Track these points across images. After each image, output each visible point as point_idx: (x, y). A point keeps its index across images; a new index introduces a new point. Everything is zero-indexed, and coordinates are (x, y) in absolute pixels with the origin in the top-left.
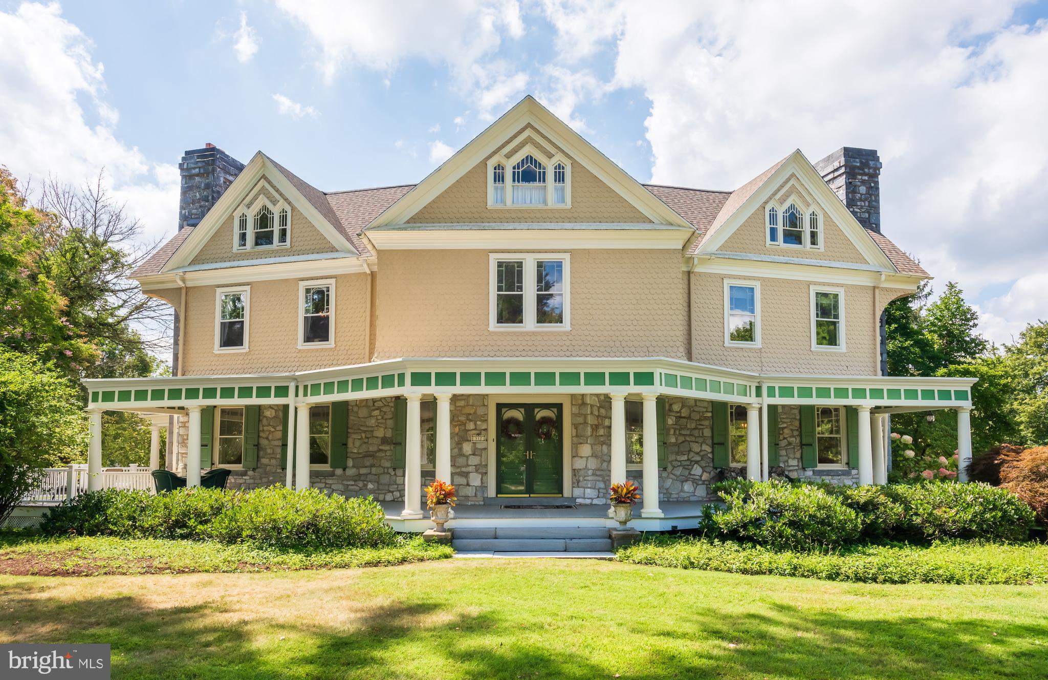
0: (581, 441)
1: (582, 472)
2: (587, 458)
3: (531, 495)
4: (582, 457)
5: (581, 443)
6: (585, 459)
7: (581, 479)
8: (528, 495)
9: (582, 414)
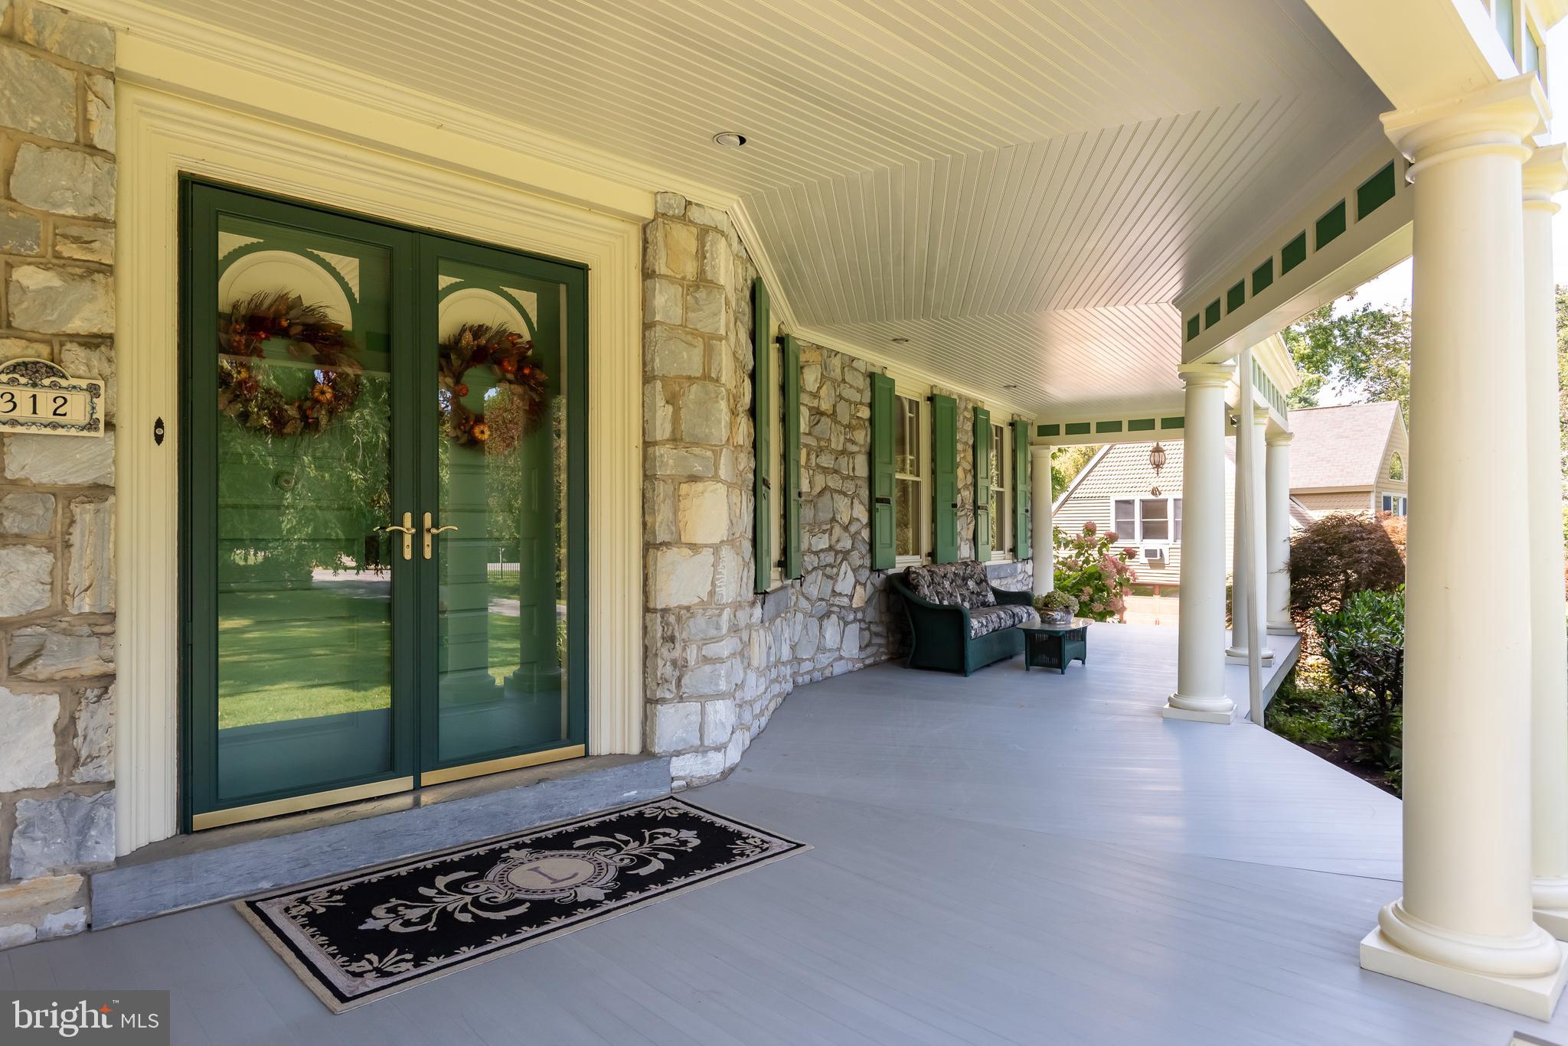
0: (698, 468)
1: (698, 625)
2: (716, 549)
3: (427, 778)
4: (694, 547)
5: (693, 479)
6: (707, 555)
7: (692, 655)
8: (407, 783)
9: (695, 333)
